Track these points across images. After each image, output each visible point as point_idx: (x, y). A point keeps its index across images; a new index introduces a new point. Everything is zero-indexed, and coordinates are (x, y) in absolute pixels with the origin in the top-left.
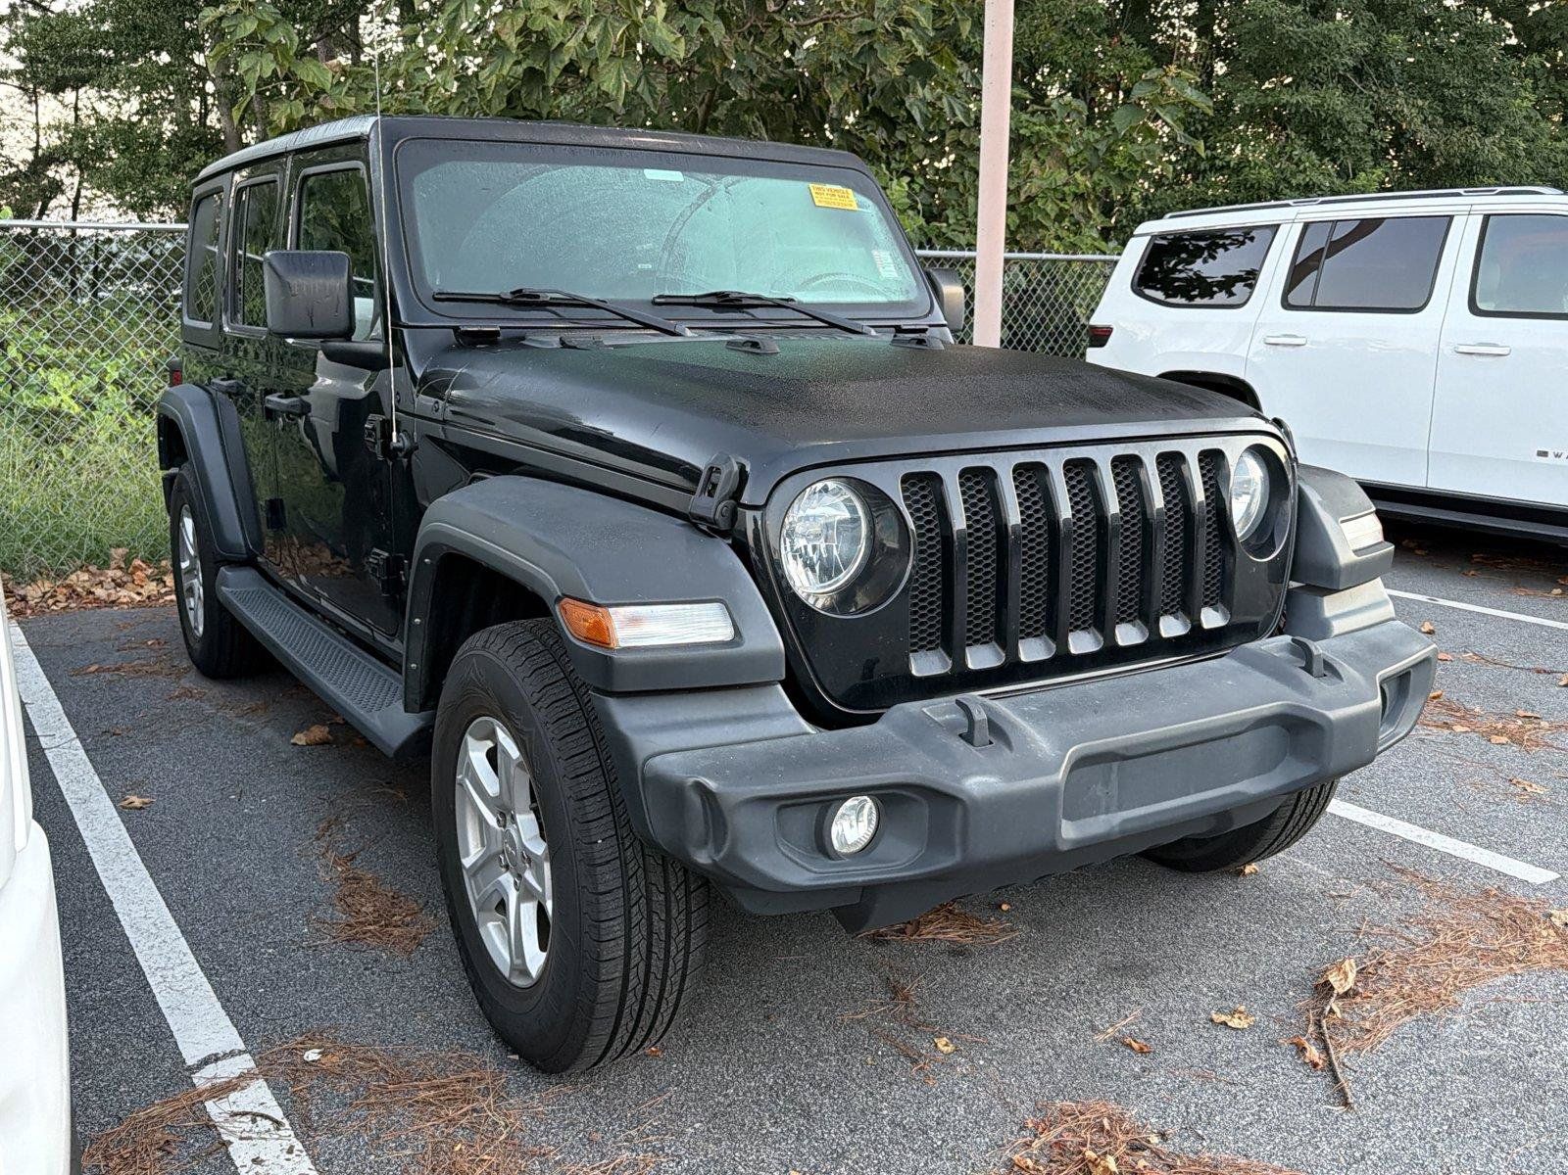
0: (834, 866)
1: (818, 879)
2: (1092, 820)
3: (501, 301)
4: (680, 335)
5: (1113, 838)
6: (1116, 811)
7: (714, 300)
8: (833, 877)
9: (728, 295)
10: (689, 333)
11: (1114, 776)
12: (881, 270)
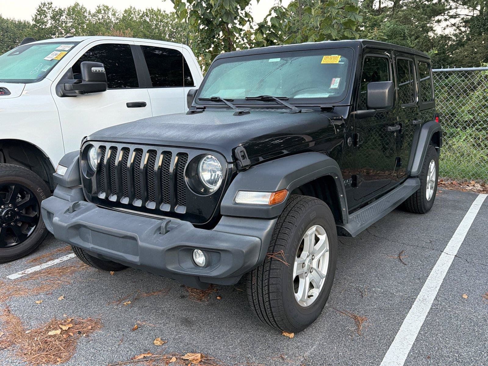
2: (87, 243)
6: (92, 244)
9: (263, 97)
11: (90, 234)
12: (332, 85)
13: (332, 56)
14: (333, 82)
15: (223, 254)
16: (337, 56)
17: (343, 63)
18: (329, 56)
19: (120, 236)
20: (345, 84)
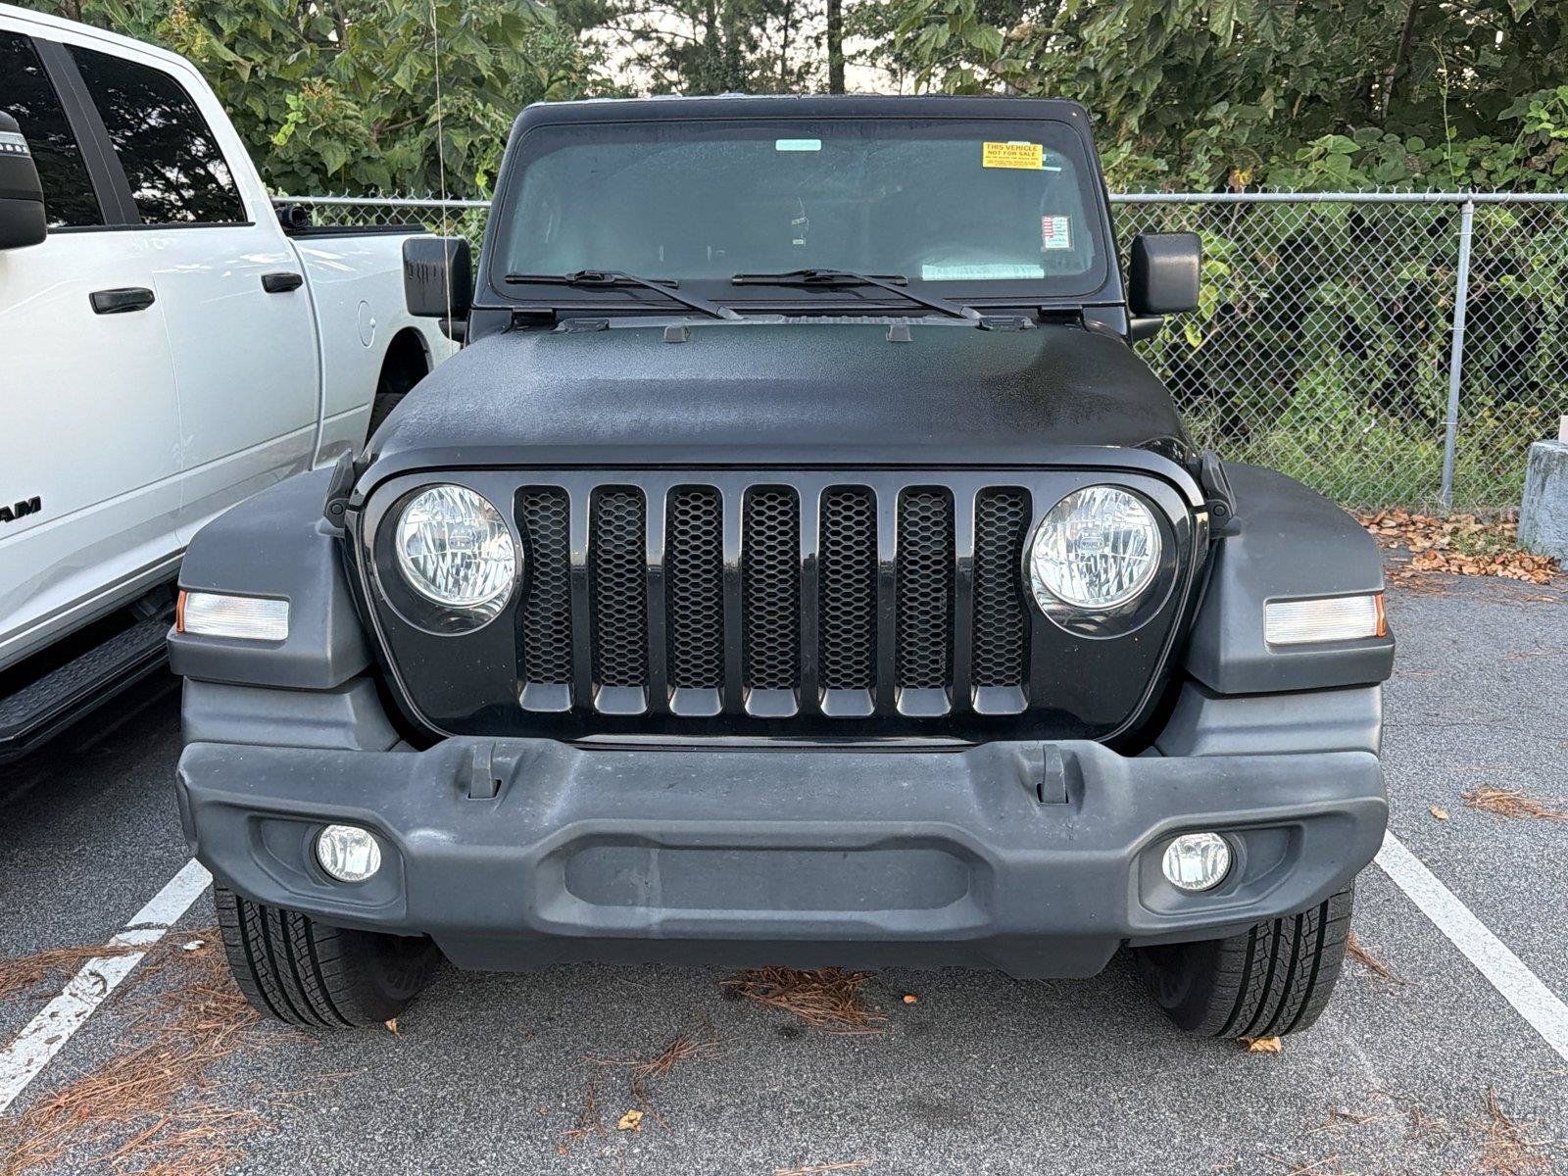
0: (319, 891)
1: (290, 899)
2: (624, 909)
3: (570, 284)
4: (722, 318)
5: (650, 936)
6: (660, 907)
7: (801, 280)
8: (307, 902)
9: (815, 274)
10: (735, 315)
11: (654, 866)
12: (1047, 239)
13: (1010, 143)
14: (1046, 229)
15: (1308, 832)
16: (1028, 144)
17: (1059, 169)
18: (1004, 145)
19: (861, 844)
20: (1089, 236)
